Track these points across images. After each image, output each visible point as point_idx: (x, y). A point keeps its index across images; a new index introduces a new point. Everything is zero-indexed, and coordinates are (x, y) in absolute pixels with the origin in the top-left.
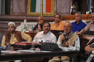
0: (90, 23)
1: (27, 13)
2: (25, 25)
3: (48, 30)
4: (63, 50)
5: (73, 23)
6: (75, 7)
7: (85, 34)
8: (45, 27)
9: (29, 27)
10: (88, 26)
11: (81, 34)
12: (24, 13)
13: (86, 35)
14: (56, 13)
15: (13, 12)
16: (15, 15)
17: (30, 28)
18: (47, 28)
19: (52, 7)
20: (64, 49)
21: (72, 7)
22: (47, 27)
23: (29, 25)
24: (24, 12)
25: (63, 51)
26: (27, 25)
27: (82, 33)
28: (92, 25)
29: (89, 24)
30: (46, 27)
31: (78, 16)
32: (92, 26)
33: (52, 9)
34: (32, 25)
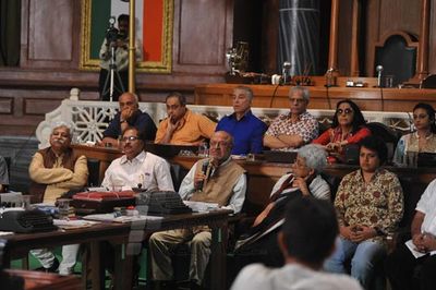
1: (78, 63)
2: (74, 109)
6: (239, 54)
9: (90, 117)
12: (69, 62)
14: (179, 62)
15: (30, 56)
16: (37, 70)
17: (91, 120)
19: (163, 43)
21: (228, 56)
23: (88, 109)
24: (69, 57)
26: (81, 110)
31: (241, 96)
33: (163, 51)
34: (100, 110)
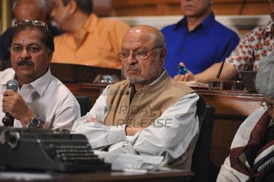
0: (256, 30)
3: (32, 65)
4: (114, 168)
5: (167, 30)
7: (227, 86)
8: (20, 48)
10: (245, 49)
11: (207, 85)
13: (233, 92)
18: (27, 58)
20: (119, 165)
22: (28, 49)
25: (113, 174)
27: (215, 84)
28: (267, 44)
29: (252, 40)
30: (24, 53)
32: (265, 47)
